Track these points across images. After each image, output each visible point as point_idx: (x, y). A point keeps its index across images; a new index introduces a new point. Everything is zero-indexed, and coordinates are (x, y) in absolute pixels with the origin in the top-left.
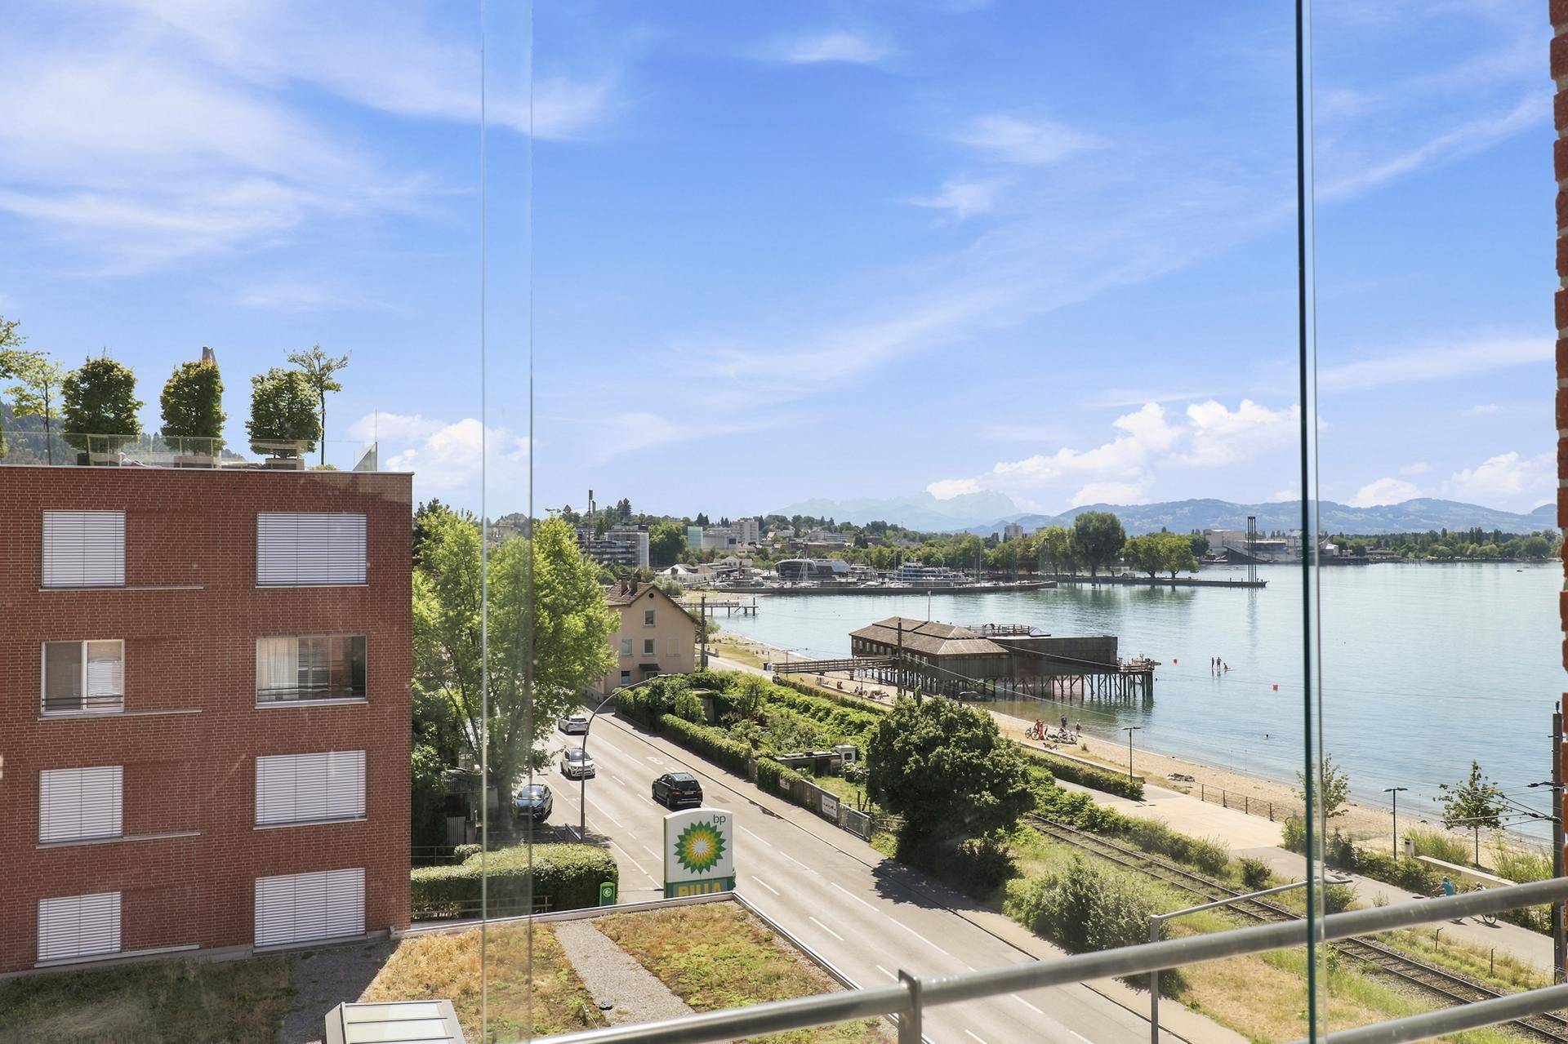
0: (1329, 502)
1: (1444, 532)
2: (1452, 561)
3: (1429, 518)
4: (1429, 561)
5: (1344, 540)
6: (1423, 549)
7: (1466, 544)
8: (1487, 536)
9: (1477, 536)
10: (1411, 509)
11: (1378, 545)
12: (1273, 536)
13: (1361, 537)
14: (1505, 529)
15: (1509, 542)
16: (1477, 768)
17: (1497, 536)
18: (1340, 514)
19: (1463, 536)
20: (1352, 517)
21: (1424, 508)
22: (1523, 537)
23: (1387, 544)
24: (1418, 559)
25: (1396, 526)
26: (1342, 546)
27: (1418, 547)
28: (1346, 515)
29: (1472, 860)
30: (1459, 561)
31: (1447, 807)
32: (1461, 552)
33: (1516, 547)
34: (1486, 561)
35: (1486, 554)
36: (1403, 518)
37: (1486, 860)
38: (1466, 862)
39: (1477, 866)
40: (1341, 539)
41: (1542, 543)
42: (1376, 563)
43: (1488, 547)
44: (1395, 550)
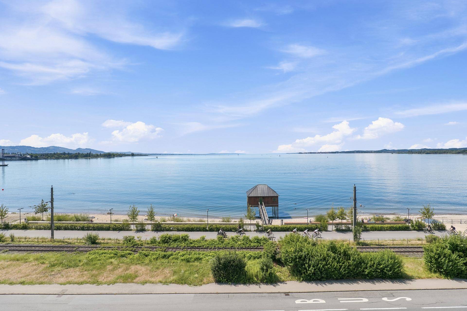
0: (29, 146)
1: (57, 153)
2: (59, 159)
3: (54, 150)
4: (53, 159)
5: (33, 155)
6: (52, 156)
7: (62, 155)
8: (67, 154)
9: (64, 154)
10: (50, 148)
11: (41, 156)
12: (12, 154)
13: (37, 154)
14: (70, 152)
15: (71, 155)
16: (43, 200)
17: (68, 154)
18: (32, 149)
19: (61, 154)
20: (36, 150)
21: (53, 148)
22: (74, 154)
23: (44, 156)
24: (51, 159)
25: (46, 152)
26: (32, 156)
27: (51, 156)
28: (34, 149)
29: (42, 219)
30: (60, 159)
31: (36, 210)
32: (61, 157)
33: (72, 156)
34: (66, 159)
35: (66, 157)
36: (48, 150)
37: (44, 219)
38: (40, 220)
39: (43, 220)
40: (32, 155)
41: (77, 155)
42: (40, 159)
43: (66, 156)
44: (45, 157)
